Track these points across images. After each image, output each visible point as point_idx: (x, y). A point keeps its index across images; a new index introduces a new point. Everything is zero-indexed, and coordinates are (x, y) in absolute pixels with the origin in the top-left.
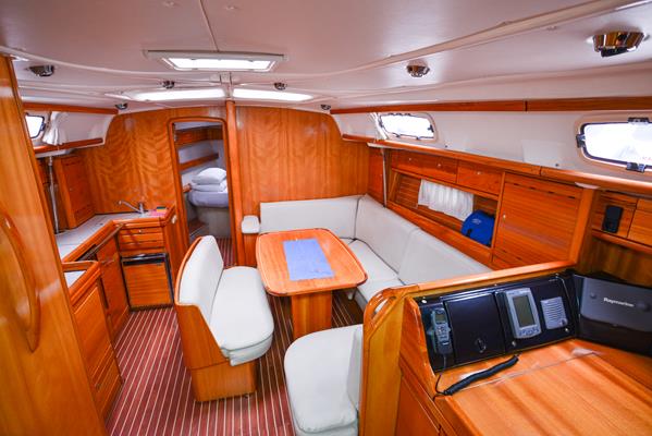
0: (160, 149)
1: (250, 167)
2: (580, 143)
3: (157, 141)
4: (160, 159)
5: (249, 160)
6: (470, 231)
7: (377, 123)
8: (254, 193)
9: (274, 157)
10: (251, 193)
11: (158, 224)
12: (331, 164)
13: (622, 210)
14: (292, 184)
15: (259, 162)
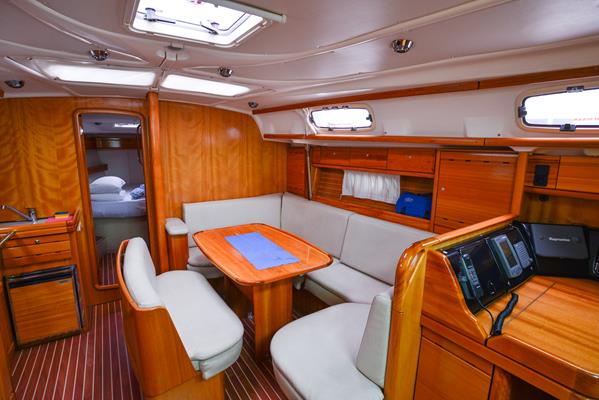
0: (62, 144)
1: (171, 166)
2: (521, 113)
3: (56, 134)
4: (62, 155)
5: (170, 159)
6: (405, 208)
7: (308, 119)
8: (176, 193)
9: (197, 155)
10: (172, 193)
11: (64, 229)
12: (253, 163)
13: (548, 167)
14: (215, 184)
15: (180, 160)
